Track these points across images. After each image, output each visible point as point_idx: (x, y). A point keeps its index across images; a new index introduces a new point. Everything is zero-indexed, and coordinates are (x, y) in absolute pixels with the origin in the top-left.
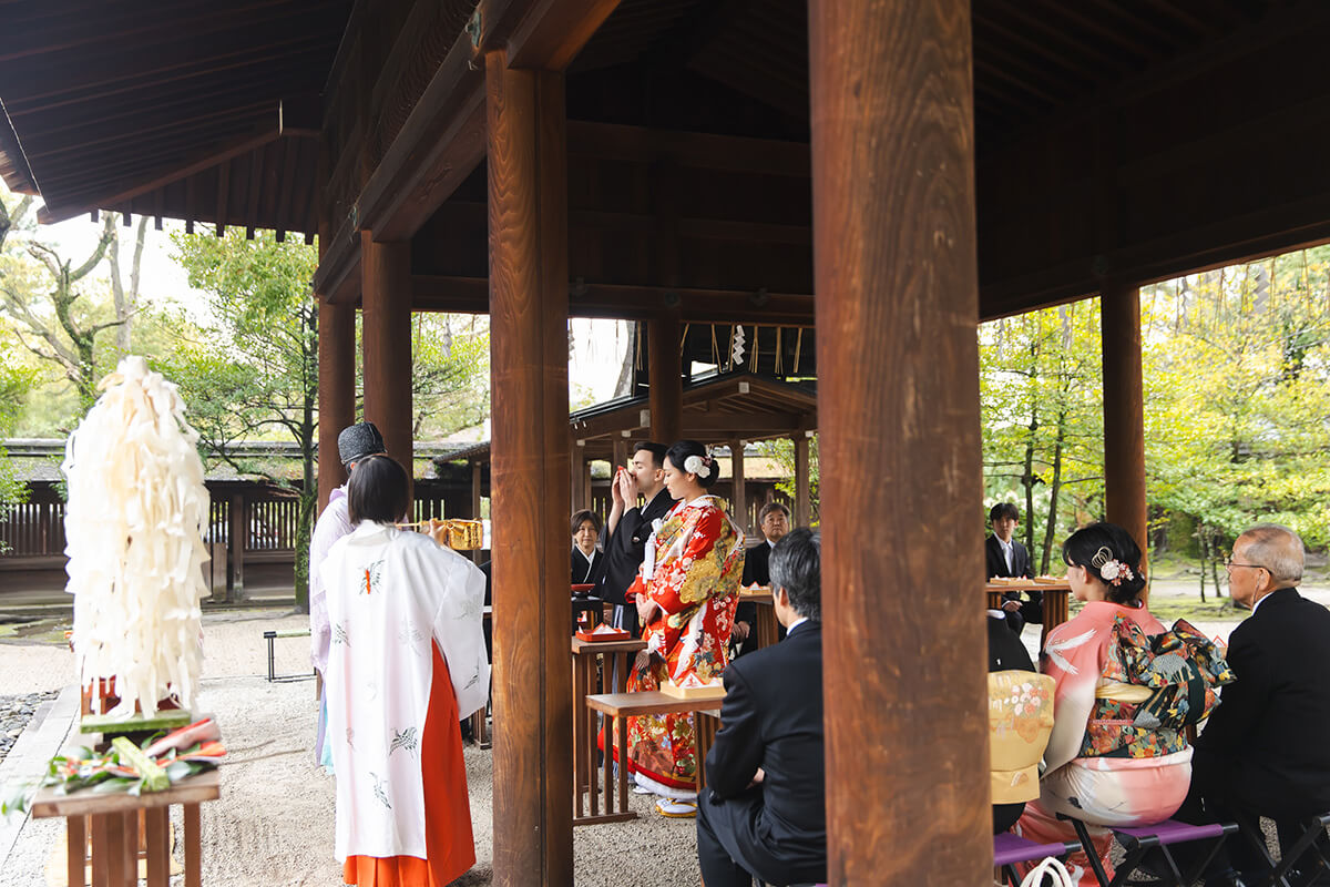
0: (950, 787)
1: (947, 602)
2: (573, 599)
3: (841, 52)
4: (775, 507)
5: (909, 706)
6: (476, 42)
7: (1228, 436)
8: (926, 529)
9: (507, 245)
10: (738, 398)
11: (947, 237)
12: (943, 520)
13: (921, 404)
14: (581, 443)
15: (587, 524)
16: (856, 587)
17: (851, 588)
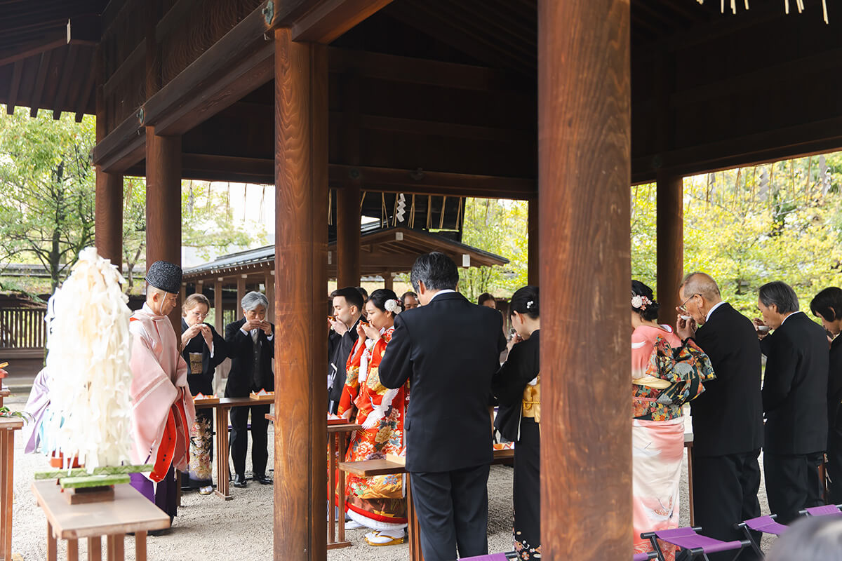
0: (614, 514)
1: (614, 412)
3: (561, 100)
5: (593, 469)
6: (269, 21)
7: (735, 276)
8: (604, 371)
9: (290, 161)
10: (395, 243)
11: (618, 208)
12: (613, 366)
13: (602, 302)
16: (564, 403)
17: (561, 403)
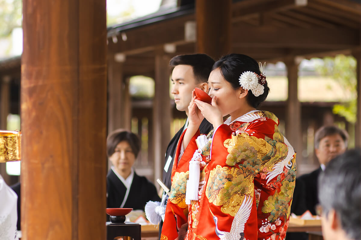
2: (108, 223)
4: (331, 131)
14: (120, 57)
15: (123, 146)
